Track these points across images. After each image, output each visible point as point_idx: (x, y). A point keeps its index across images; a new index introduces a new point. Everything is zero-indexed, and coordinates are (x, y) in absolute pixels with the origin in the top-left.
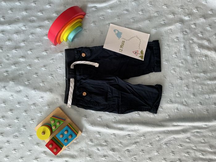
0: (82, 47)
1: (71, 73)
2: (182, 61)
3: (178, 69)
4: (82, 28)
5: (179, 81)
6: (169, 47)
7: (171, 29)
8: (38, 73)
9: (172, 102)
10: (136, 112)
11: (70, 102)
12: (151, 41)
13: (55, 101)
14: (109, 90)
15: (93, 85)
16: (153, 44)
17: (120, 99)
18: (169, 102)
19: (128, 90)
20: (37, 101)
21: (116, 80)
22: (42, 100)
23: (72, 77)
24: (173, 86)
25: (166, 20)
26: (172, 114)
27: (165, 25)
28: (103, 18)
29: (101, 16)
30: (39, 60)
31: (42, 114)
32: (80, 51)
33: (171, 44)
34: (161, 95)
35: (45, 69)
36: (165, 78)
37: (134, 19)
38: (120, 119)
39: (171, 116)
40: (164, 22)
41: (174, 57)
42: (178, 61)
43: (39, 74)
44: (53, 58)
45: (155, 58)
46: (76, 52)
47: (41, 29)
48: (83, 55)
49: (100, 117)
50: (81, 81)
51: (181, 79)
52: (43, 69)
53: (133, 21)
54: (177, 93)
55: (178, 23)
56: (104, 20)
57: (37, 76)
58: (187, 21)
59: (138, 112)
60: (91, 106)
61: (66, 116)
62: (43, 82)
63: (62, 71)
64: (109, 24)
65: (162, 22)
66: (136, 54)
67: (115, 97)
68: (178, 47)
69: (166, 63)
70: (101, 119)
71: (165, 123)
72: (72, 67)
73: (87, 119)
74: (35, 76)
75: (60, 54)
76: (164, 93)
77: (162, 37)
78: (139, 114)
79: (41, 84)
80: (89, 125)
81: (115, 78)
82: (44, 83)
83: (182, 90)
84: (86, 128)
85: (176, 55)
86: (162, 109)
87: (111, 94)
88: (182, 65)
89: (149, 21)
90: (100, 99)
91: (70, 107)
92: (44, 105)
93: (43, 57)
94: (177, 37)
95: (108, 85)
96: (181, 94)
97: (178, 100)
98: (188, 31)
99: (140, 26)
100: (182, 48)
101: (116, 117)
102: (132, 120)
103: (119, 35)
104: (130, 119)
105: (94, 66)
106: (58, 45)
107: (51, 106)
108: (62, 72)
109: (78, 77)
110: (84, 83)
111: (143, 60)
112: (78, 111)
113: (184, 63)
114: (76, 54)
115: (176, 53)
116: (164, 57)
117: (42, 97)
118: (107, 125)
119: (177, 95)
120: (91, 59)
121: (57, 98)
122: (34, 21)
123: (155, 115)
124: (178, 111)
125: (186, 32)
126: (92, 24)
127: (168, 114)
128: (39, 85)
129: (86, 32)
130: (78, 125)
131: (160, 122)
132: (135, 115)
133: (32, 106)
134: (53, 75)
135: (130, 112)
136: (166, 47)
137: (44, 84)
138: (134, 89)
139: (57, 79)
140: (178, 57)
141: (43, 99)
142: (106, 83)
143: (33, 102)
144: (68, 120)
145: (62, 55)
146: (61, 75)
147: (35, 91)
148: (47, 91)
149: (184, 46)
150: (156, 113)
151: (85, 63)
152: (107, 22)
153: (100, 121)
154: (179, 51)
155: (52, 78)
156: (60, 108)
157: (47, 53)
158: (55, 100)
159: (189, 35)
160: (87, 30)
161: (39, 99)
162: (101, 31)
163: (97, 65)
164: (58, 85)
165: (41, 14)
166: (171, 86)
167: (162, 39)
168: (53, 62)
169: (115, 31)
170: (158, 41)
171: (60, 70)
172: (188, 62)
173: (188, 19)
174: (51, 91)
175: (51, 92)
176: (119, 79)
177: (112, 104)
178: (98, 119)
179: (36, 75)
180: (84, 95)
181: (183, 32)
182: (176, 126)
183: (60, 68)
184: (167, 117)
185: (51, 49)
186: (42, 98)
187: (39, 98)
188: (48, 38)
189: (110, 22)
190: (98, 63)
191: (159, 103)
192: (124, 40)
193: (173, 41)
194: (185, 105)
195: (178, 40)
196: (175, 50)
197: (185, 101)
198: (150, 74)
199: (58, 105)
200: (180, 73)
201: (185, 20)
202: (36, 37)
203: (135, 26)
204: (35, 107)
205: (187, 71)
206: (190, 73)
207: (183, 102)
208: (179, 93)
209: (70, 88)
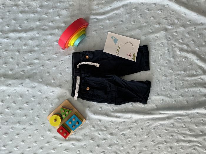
0: (86, 51)
1: (77, 72)
2: (166, 61)
3: (163, 68)
4: (86, 36)
5: (164, 78)
6: (156, 50)
7: (157, 36)
8: (49, 72)
9: (158, 94)
10: (130, 103)
11: (76, 95)
12: (142, 45)
14: (108, 86)
15: (95, 81)
16: (143, 49)
17: (117, 93)
18: (156, 94)
19: (123, 85)
20: (49, 95)
21: (114, 77)
22: (53, 94)
23: (78, 75)
24: (159, 82)
25: (153, 29)
26: (158, 104)
27: (152, 33)
28: (102, 27)
29: (100, 26)
30: (50, 61)
31: (53, 106)
32: (84, 54)
33: (157, 48)
34: (150, 89)
35: (56, 69)
36: (153, 75)
37: (128, 29)
38: (117, 109)
39: (158, 106)
40: (152, 31)
41: (160, 58)
42: (163, 62)
44: (62, 60)
45: (145, 59)
46: (81, 55)
47: (52, 36)
48: (87, 57)
49: (101, 107)
50: (85, 78)
51: (166, 76)
52: (54, 69)
53: (127, 30)
54: (162, 87)
55: (163, 32)
56: (103, 29)
57: (49, 75)
58: (170, 30)
59: (132, 103)
60: (94, 98)
61: (73, 107)
62: (54, 79)
63: (69, 70)
64: (108, 32)
65: (150, 31)
66: (130, 56)
67: (113, 91)
68: (163, 50)
69: (154, 64)
70: (101, 109)
71: (153, 112)
72: (78, 67)
73: (91, 109)
74: (47, 74)
75: (68, 57)
76: (152, 88)
77: (150, 43)
78: (132, 105)
79: (53, 81)
80: (92, 114)
81: (113, 76)
83: (167, 85)
84: (89, 117)
85: (162, 57)
86: (151, 100)
87: (109, 88)
88: (167, 65)
89: (140, 30)
90: (101, 93)
91: (76, 99)
92: (55, 98)
93: (53, 59)
94: (162, 43)
95: (107, 82)
96: (166, 88)
97: (164, 93)
98: (171, 38)
99: (133, 34)
100: (166, 51)
101: (113, 107)
102: (126, 110)
103: (116, 41)
104: (125, 109)
105: (96, 66)
106: (66, 49)
107: (60, 99)
109: (83, 75)
110: (87, 80)
111: (135, 61)
112: (83, 103)
113: (168, 63)
114: (81, 57)
115: (161, 55)
116: (152, 58)
117: (53, 92)
118: (106, 114)
119: (163, 89)
120: (93, 60)
121: (65, 93)
122: (46, 29)
123: (145, 105)
124: (163, 102)
125: (169, 38)
126: (94, 33)
127: (156, 104)
128: (51, 81)
129: (89, 38)
130: (82, 114)
131: (149, 111)
132: (129, 105)
133: (44, 99)
134: (62, 73)
135: (125, 103)
136: (153, 51)
137: (55, 81)
138: (128, 84)
139: (65, 77)
140: (163, 59)
141: (54, 93)
142: (106, 80)
143: (46, 96)
144: (75, 110)
145: (69, 57)
146: (69, 73)
147: (48, 87)
148: (57, 87)
149: (168, 50)
150: (146, 104)
151: (88, 64)
152: (106, 31)
153: (101, 110)
154: (164, 54)
155: (61, 76)
156: (68, 100)
157: (57, 55)
158: (64, 94)
159: (172, 41)
160: (90, 37)
161: (51, 93)
162: (101, 38)
163: (98, 65)
164: (66, 81)
165: (52, 24)
166: (158, 82)
167: (150, 44)
168: (62, 63)
169: (112, 38)
170: (147, 45)
171: (68, 70)
172: (171, 62)
173: (171, 28)
175: (60, 87)
176: (116, 77)
177: (110, 97)
178: (99, 109)
180: (87, 89)
181: (167, 38)
182: (162, 114)
183: (68, 68)
184: (155, 107)
185: (60, 52)
188: (58, 44)
189: (108, 31)
190: (98, 63)
191: (148, 96)
192: (119, 45)
193: (159, 46)
194: (169, 97)
195: (163, 45)
196: (161, 53)
197: (169, 94)
198: (140, 72)
199: (66, 98)
200: (165, 71)
201: (168, 29)
202: (47, 43)
203: (129, 34)
204: (47, 100)
205: (170, 70)
206: (172, 72)
207: (167, 95)
208: (164, 87)
209: (77, 84)
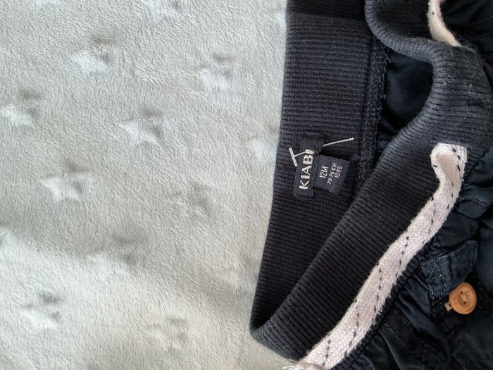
8: (38, 97)
13: (151, 341)
22: (50, 324)
35: (101, 66)
43: (45, 107)
52: (86, 61)
57: (26, 120)
62: (72, 168)
74: (14, 115)
79: (56, 188)
82: (80, 177)
108: (237, 100)
117: (49, 299)
121: (174, 321)
128: (39, 189)
137: (79, 187)
139: (190, 155)
141: (55, 316)
155: (146, 145)
158: (159, 336)
171: (223, 84)
174: (128, 249)
175: (129, 260)
179: (21, 110)
183: (226, 66)
186: (53, 309)
187: (23, 300)
